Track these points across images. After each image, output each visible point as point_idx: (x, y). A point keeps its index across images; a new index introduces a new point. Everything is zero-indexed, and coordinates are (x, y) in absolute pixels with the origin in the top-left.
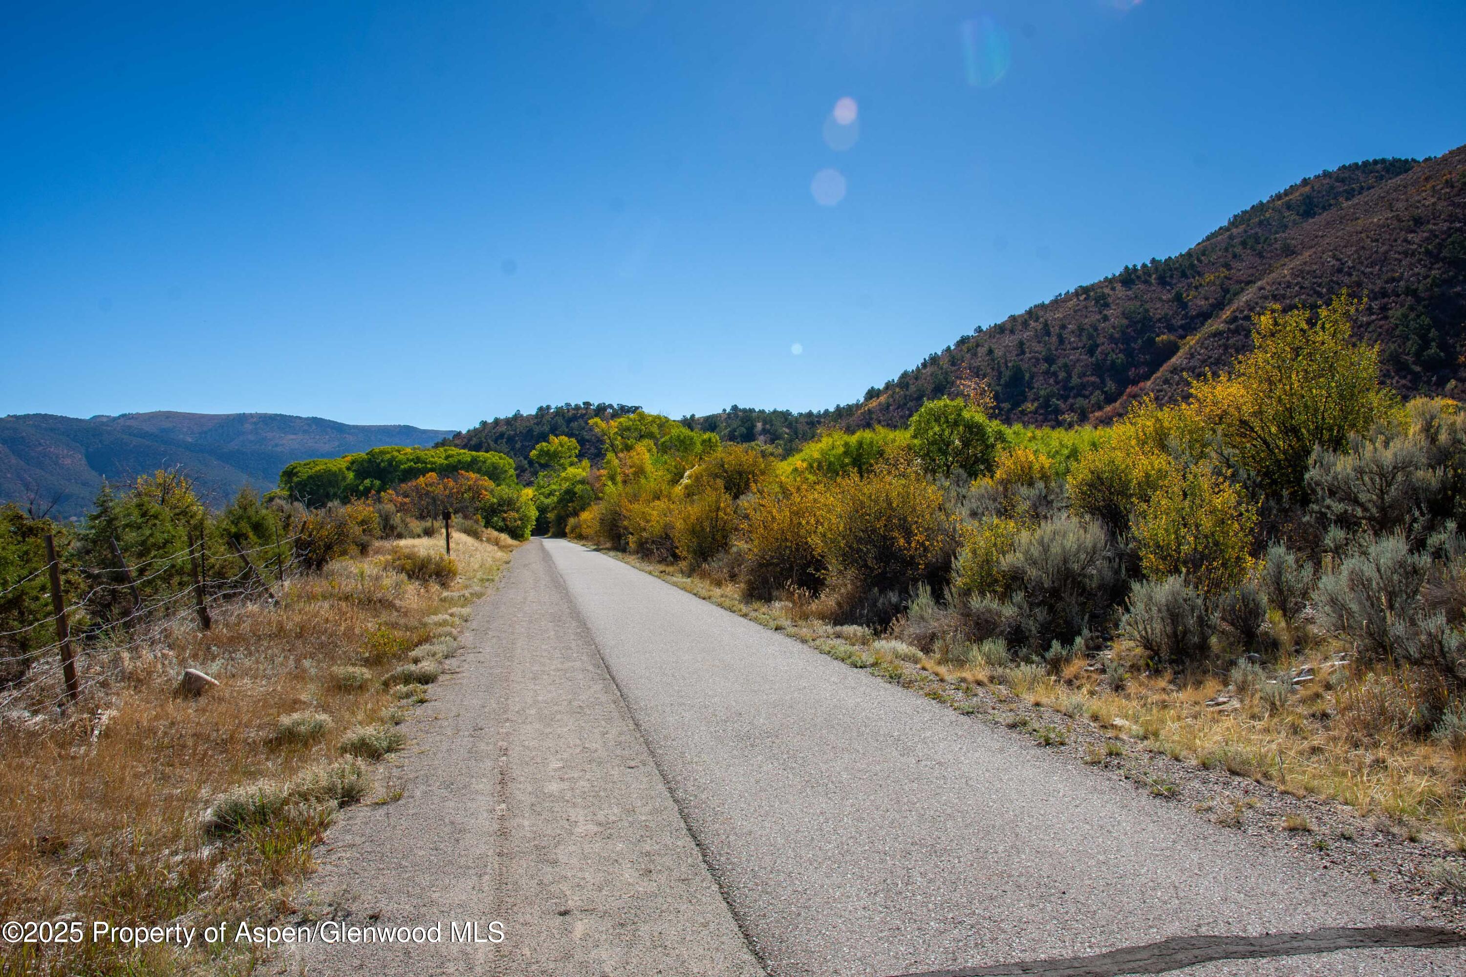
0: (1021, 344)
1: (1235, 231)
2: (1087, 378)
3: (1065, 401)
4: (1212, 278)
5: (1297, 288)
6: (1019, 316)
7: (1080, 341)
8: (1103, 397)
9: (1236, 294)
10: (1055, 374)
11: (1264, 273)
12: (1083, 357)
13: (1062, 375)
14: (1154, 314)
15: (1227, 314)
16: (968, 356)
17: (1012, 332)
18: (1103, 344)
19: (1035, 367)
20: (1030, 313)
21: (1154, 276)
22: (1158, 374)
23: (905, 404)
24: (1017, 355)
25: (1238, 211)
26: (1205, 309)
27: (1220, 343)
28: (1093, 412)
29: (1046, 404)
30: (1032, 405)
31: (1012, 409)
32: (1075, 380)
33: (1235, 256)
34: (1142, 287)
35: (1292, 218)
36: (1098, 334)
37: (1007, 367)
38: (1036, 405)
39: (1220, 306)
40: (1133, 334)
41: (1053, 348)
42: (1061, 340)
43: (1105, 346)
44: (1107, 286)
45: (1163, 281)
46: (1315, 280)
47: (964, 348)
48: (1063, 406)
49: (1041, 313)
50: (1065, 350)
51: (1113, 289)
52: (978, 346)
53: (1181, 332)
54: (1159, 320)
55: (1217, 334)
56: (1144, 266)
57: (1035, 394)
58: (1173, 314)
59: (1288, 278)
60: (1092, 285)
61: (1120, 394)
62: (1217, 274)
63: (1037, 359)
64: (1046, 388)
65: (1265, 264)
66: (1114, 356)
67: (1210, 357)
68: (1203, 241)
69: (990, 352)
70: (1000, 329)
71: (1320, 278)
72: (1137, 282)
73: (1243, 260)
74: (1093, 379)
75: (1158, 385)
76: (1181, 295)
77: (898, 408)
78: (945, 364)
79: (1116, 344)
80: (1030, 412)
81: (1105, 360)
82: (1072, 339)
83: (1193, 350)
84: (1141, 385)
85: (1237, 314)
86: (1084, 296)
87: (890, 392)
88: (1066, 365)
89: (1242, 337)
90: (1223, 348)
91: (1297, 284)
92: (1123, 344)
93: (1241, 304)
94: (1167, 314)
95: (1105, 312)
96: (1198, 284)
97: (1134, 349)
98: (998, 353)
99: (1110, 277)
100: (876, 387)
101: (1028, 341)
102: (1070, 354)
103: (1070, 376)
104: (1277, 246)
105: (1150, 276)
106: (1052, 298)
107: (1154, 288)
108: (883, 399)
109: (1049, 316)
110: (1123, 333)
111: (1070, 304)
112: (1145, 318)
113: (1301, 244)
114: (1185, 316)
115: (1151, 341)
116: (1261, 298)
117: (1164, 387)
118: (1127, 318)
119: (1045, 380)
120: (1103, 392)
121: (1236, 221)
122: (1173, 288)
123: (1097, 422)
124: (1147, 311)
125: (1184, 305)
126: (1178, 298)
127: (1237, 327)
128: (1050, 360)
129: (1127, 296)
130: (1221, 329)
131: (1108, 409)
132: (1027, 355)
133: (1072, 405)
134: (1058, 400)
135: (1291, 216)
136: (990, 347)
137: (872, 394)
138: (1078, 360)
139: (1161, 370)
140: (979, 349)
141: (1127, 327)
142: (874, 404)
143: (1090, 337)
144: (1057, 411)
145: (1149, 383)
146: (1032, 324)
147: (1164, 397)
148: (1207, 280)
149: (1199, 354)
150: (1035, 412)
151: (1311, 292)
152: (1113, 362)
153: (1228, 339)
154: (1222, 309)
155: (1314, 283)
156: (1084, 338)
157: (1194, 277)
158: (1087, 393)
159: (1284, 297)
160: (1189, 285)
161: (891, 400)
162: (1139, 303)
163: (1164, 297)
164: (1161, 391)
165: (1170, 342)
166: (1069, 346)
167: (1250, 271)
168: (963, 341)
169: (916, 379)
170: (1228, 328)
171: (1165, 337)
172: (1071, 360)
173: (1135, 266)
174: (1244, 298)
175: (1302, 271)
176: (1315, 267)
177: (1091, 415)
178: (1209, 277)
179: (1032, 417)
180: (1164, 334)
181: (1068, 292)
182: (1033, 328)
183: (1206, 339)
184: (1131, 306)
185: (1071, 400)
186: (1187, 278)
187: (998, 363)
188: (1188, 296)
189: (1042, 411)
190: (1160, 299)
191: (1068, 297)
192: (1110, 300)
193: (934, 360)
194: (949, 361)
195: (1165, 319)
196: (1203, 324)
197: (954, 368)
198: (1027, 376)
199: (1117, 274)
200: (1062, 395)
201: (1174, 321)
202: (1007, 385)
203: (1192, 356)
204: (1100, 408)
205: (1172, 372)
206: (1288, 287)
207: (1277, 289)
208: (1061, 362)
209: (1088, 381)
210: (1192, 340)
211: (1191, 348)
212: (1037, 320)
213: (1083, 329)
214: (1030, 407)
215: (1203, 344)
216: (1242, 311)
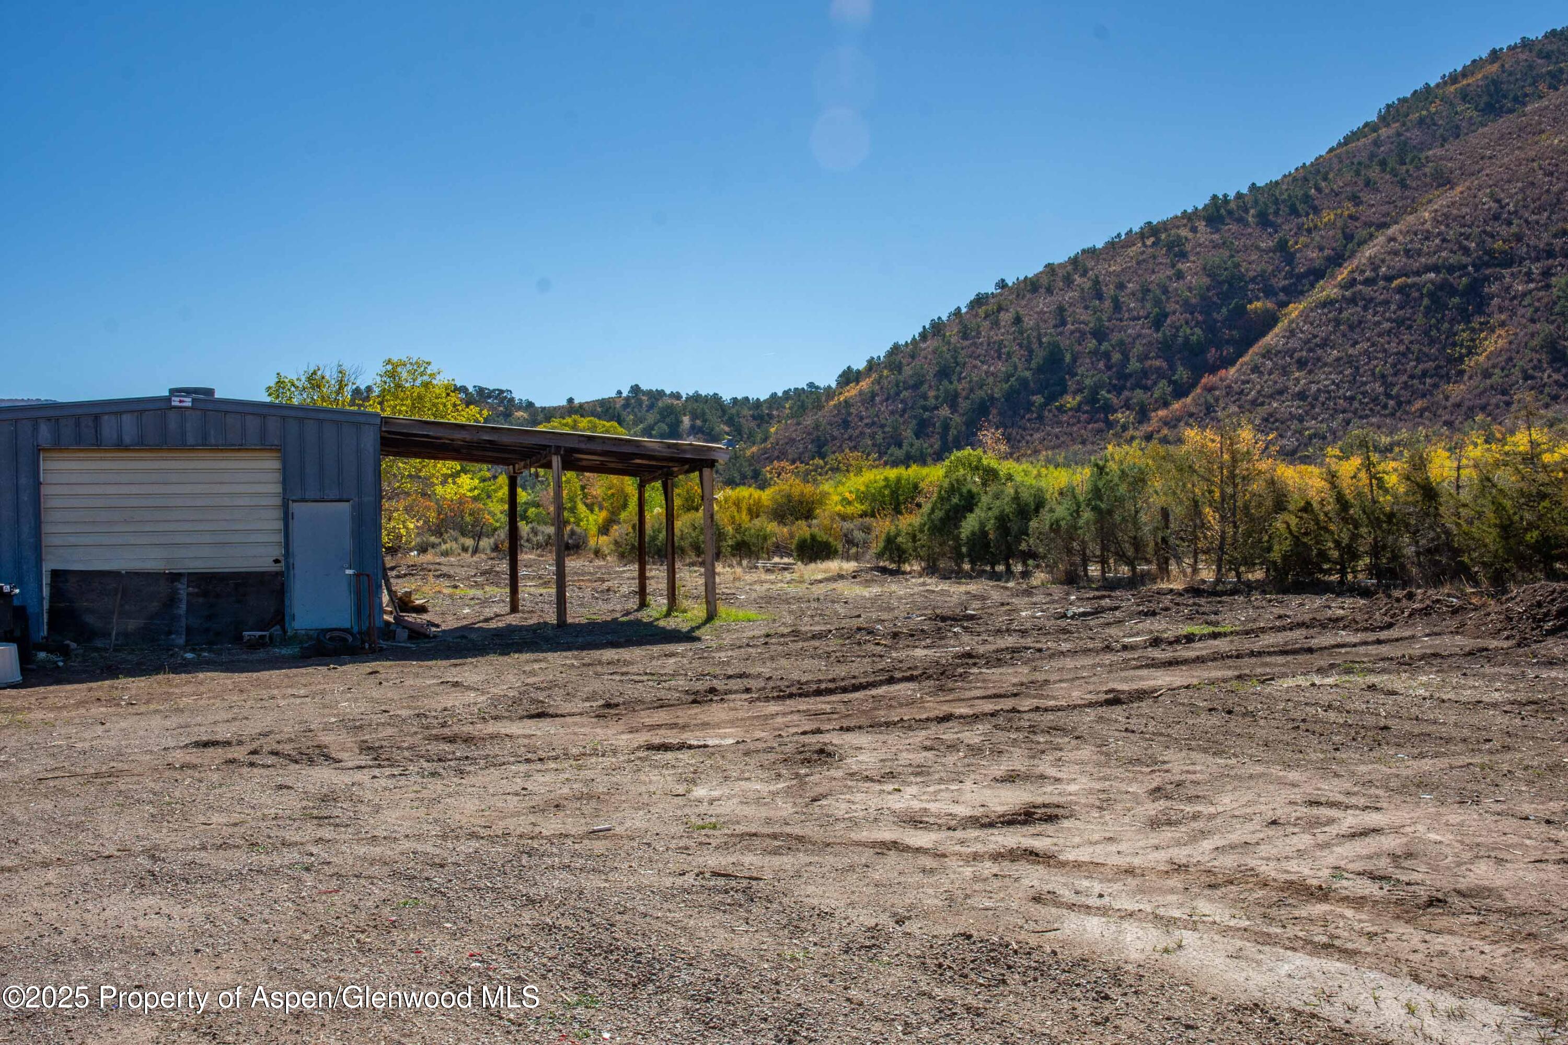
0: (1061, 309)
1: (1384, 132)
2: (1149, 362)
3: (1119, 394)
4: (1332, 217)
5: (1437, 241)
6: (1060, 265)
7: (1143, 307)
8: (1170, 389)
9: (1361, 244)
10: (1107, 355)
11: (1404, 211)
12: (1146, 331)
13: (1116, 357)
14: (1247, 270)
15: (1343, 274)
16: (987, 323)
17: (1049, 291)
18: (1174, 313)
19: (1080, 344)
20: (1074, 261)
21: (1252, 211)
22: (1246, 358)
23: (898, 394)
24: (1055, 326)
25: (1393, 99)
26: (1317, 264)
27: (1330, 316)
28: (1156, 410)
29: (1093, 399)
30: (1074, 399)
31: (1045, 404)
32: (1134, 365)
33: (1368, 183)
34: (1234, 227)
35: (1468, 114)
36: (1168, 298)
37: (1041, 343)
38: (1078, 398)
39: (1337, 260)
40: (1215, 299)
41: (1104, 318)
42: (1117, 306)
43: (1177, 317)
44: (1185, 225)
45: (1264, 221)
46: (1463, 230)
47: (981, 311)
48: (1115, 401)
49: (1090, 264)
50: (1121, 320)
51: (1194, 230)
52: (1000, 309)
53: (1282, 296)
54: (1253, 280)
55: (1327, 303)
56: (1239, 196)
57: (1078, 383)
58: (1273, 271)
59: (1428, 226)
60: (1164, 223)
61: (1193, 385)
62: (1339, 211)
63: (1083, 334)
64: (1093, 376)
65: (1407, 198)
66: (1188, 331)
67: (1315, 336)
68: (1340, 145)
69: (1018, 320)
70: (1031, 286)
71: (1470, 227)
72: (1228, 221)
73: (1377, 190)
74: (1157, 363)
75: (1244, 374)
76: (1287, 242)
77: (887, 400)
78: (953, 333)
79: (1192, 313)
80: (1071, 409)
81: (1175, 336)
82: (1132, 305)
83: (1294, 325)
84: (1222, 373)
85: (1356, 275)
86: (1152, 239)
87: (874, 376)
88: (1121, 343)
89: (1359, 309)
90: (1332, 324)
91: (1439, 234)
92: (1201, 313)
93: (1364, 261)
94: (1264, 271)
95: (1180, 266)
96: (1311, 225)
97: (1216, 321)
98: (1029, 322)
99: (1189, 211)
100: (855, 368)
101: (1071, 305)
102: (1128, 327)
103: (1126, 358)
104: (1427, 170)
105: (1246, 211)
106: (1107, 239)
107: (1250, 230)
108: (865, 384)
109: (1102, 268)
110: (1203, 298)
111: (1132, 251)
112: (1233, 277)
113: (1461, 168)
114: (1290, 275)
115: (1240, 311)
116: (1389, 253)
117: (1252, 376)
118: (1209, 276)
119: (1092, 363)
120: (1170, 382)
121: (1391, 114)
122: (1276, 232)
123: (1161, 424)
124: (1237, 266)
125: (1290, 258)
126: (1282, 246)
127: (1354, 294)
128: (1100, 334)
129: (1212, 241)
130: (1332, 296)
131: (1176, 406)
132: (1069, 326)
133: (1128, 399)
134: (1109, 392)
135: (1467, 111)
136: (1017, 313)
137: (848, 377)
138: (1139, 336)
139: (1251, 351)
140: (1002, 314)
141: (1208, 289)
142: (853, 392)
143: (1157, 302)
144: (1108, 408)
145: (1232, 371)
146: (1078, 279)
147: (1251, 390)
148: (1326, 220)
149: (1302, 332)
150: (1078, 409)
151: (1455, 248)
152: (1187, 339)
153: (1340, 311)
154: (1340, 265)
155: (1461, 234)
156: (1148, 305)
157: (1307, 215)
158: (1149, 382)
159: (1419, 253)
160: (1300, 227)
161: (877, 387)
162: (1227, 253)
163: (1263, 245)
164: (1248, 382)
165: (1267, 311)
166: (1126, 315)
167: (1385, 208)
168: (979, 301)
169: (913, 357)
170: (1343, 296)
171: (1259, 304)
172: (1130, 336)
173: (1225, 196)
174: (1368, 252)
175: (1447, 216)
176: (1465, 210)
177: (1153, 414)
178: (1328, 216)
179: (1073, 416)
180: (1258, 299)
181: (1131, 231)
182: (1079, 285)
183: (1312, 310)
184: (1216, 257)
185: (1126, 393)
186: (1299, 215)
187: (1028, 336)
188: (1296, 243)
189: (1086, 408)
190: (1258, 248)
191: (1131, 239)
192: (1188, 247)
193: (937, 328)
194: (959, 332)
195: (1262, 277)
196: (1312, 286)
197: (967, 343)
198: (1068, 358)
199: (1200, 207)
200: (1115, 386)
201: (1273, 281)
202: (1040, 370)
203: (1292, 333)
204: (1166, 405)
205: (1264, 356)
206: (1427, 238)
207: (1412, 241)
208: (1115, 337)
209: (1151, 366)
210: (1295, 310)
211: (1291, 322)
212: (1084, 274)
213: (1149, 290)
214: (1070, 401)
215: (1307, 316)
216: (1363, 272)
